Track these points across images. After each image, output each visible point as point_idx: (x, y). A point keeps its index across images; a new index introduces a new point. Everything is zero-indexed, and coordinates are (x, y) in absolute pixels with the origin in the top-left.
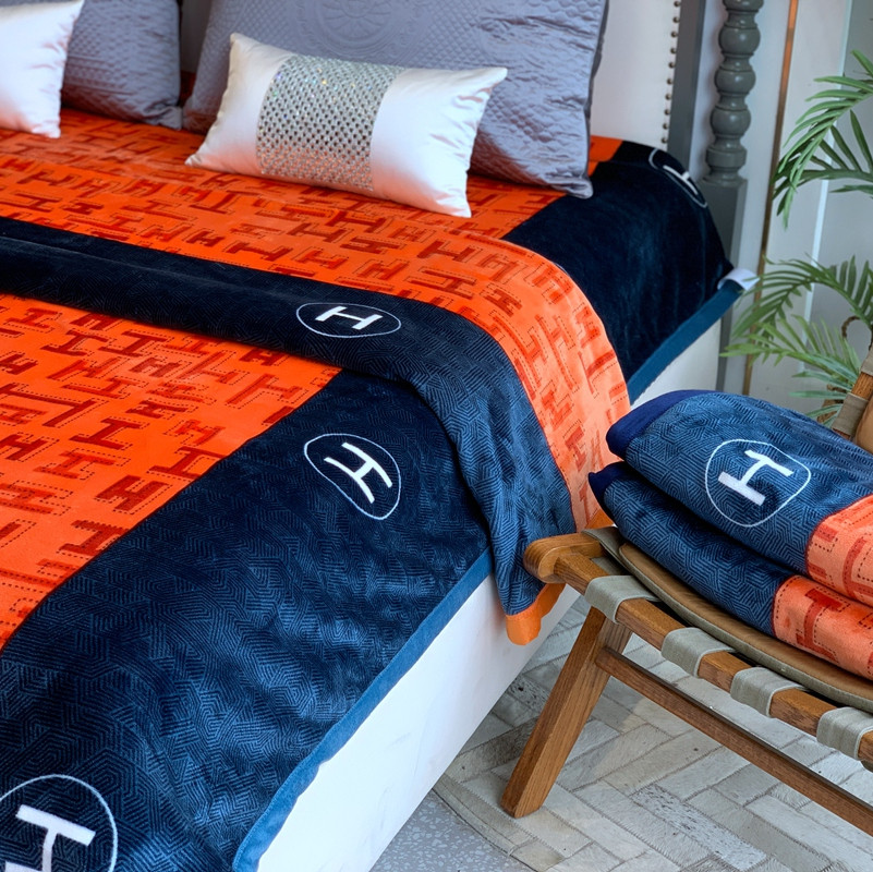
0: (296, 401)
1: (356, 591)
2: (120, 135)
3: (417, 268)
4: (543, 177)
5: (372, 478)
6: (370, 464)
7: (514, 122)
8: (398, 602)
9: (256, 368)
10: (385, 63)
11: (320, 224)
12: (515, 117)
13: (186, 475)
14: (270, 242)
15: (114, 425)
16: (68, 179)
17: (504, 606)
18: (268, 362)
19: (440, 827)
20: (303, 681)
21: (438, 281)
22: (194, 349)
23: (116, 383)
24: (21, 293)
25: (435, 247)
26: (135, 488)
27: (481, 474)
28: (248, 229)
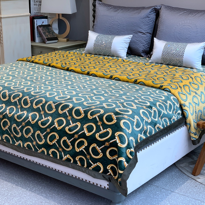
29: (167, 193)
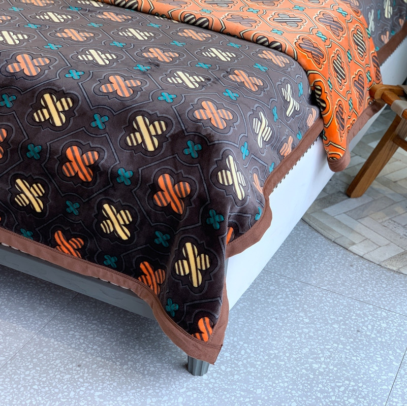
29: (293, 287)
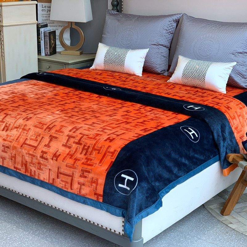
0: (181, 121)
1: (188, 154)
2: (154, 77)
3: (210, 100)
4: (244, 86)
5: (193, 134)
6: (193, 132)
7: (238, 74)
8: (197, 159)
9: (174, 115)
10: (211, 61)
11: (193, 93)
12: (238, 73)
13: (157, 129)
14: (181, 95)
15: (145, 121)
16: (142, 83)
17: (222, 167)
18: (177, 115)
19: (207, 216)
20: (175, 166)
21: (214, 103)
22: (162, 112)
23: (146, 115)
24: (131, 101)
25: (215, 97)
26: (147, 130)
27: (218, 139)
28: (177, 92)
